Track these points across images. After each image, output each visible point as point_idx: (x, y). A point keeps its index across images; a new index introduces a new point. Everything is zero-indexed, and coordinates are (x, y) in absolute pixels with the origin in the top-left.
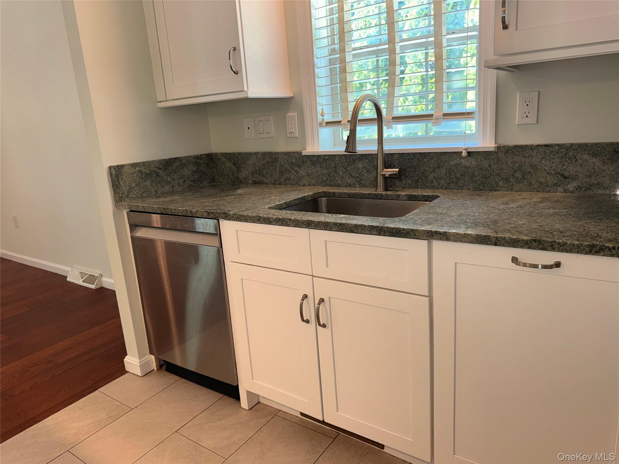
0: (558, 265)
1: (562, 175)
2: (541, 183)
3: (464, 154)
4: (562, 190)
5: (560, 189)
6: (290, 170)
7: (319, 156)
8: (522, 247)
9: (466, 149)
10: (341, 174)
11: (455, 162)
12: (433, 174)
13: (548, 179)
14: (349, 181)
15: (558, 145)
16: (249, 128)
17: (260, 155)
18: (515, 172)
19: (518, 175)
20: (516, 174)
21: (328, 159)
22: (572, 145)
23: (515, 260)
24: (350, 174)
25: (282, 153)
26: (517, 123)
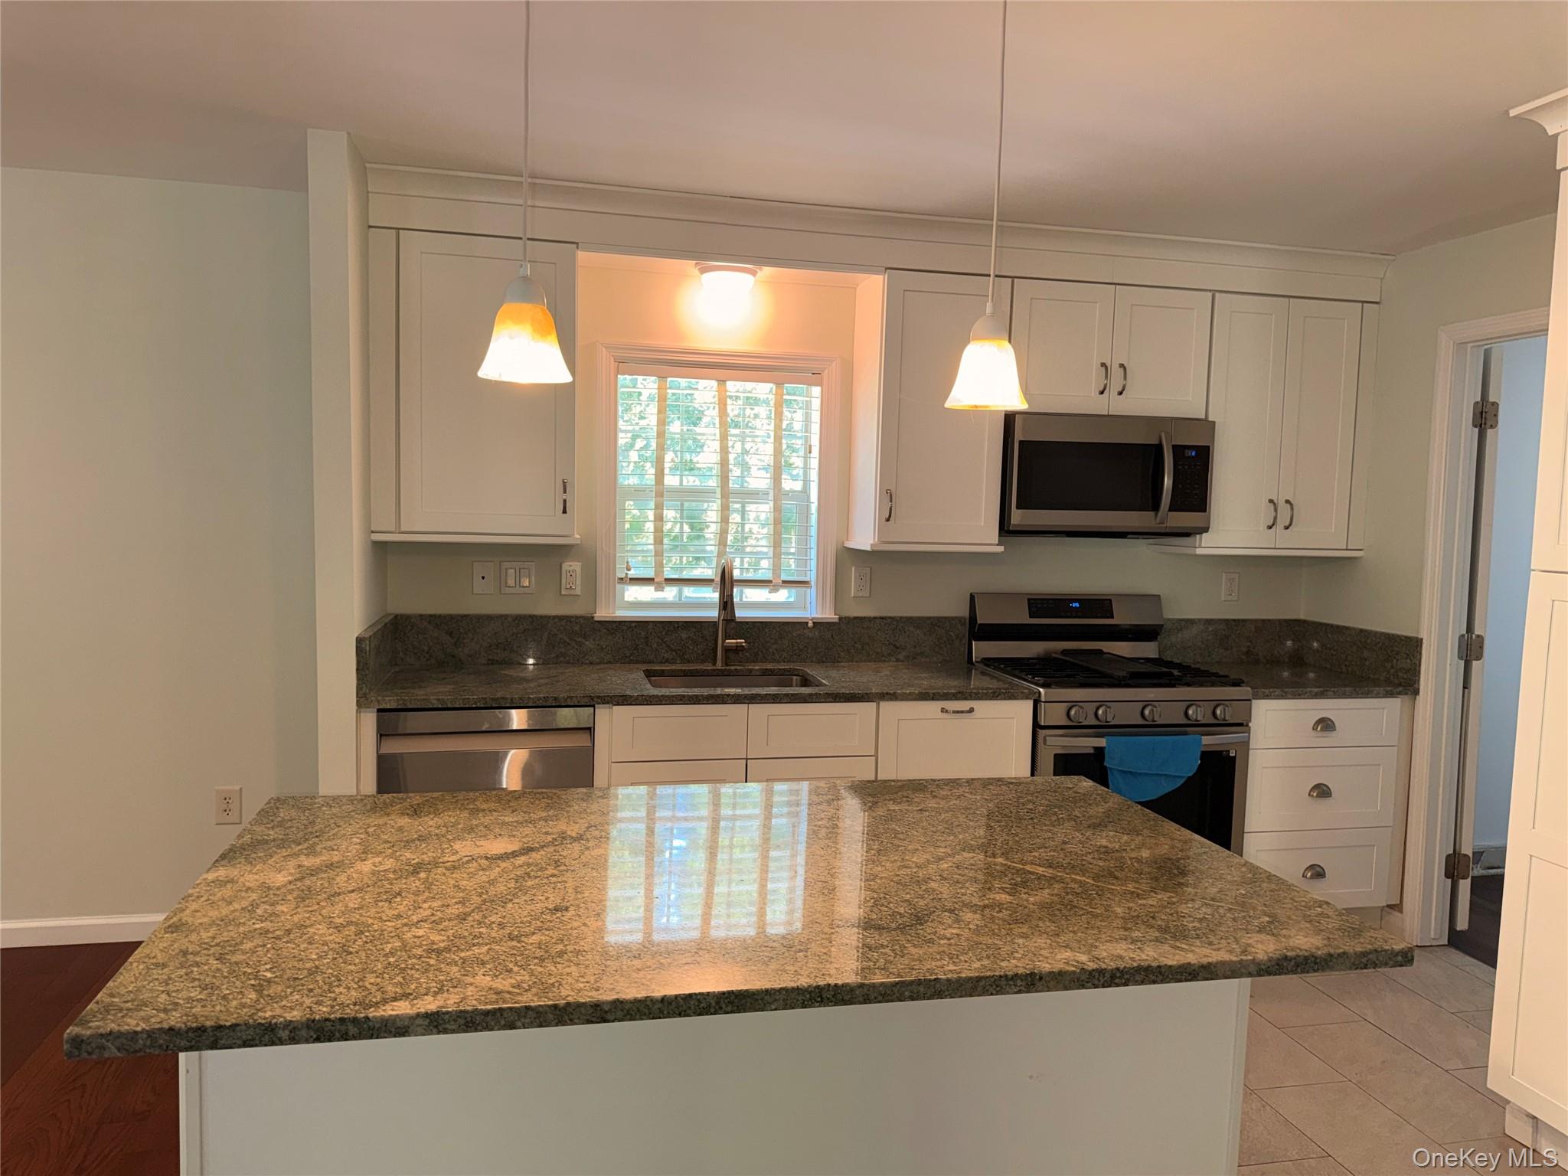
0: (971, 710)
1: (894, 646)
2: (877, 653)
3: (810, 624)
4: (895, 660)
5: (893, 659)
6: (568, 641)
7: (620, 622)
8: (951, 699)
9: (812, 620)
10: (655, 646)
11: (799, 632)
12: (775, 646)
13: (884, 649)
14: (666, 656)
15: (890, 618)
16: (483, 578)
17: (510, 619)
18: (855, 643)
19: (858, 646)
20: (856, 645)
21: (635, 626)
22: (901, 618)
23: (943, 710)
24: (668, 646)
25: (554, 617)
26: (852, 595)
